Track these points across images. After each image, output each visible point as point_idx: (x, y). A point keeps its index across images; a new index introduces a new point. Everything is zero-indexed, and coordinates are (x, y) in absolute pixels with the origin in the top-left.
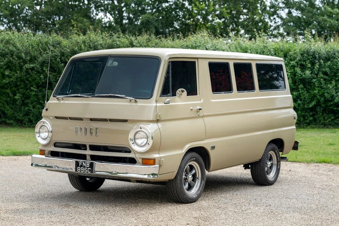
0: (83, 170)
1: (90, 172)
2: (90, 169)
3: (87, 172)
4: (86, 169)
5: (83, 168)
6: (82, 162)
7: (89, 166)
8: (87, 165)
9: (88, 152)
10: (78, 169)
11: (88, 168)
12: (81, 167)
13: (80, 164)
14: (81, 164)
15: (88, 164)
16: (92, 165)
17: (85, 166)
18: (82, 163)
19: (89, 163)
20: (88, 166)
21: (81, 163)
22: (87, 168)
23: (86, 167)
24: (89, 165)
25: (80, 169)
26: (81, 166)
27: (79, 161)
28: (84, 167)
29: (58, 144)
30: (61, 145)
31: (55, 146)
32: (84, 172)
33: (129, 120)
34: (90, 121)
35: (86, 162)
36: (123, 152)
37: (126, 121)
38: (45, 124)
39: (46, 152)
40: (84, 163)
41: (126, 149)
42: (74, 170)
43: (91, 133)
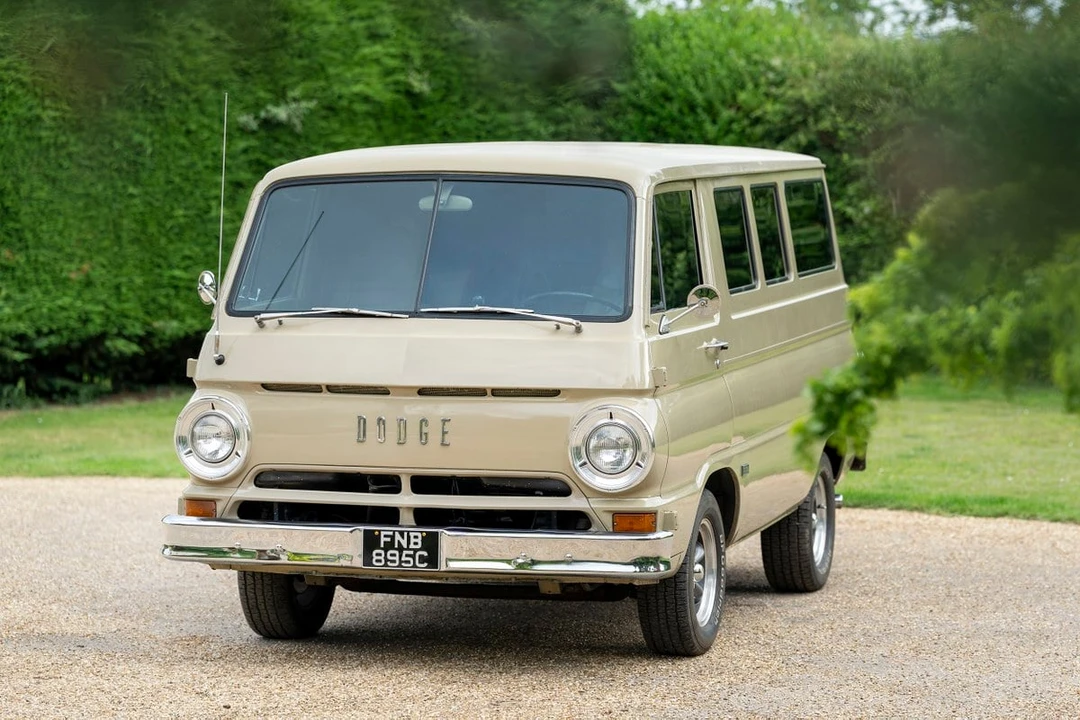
0: (397, 559)
1: (426, 565)
2: (425, 554)
3: (414, 566)
4: (407, 556)
5: (397, 553)
6: (391, 533)
7: (419, 546)
8: (413, 540)
9: (406, 500)
10: (375, 558)
11: (415, 551)
12: (386, 550)
13: (383, 539)
14: (389, 539)
15: (416, 537)
16: (431, 544)
17: (405, 546)
18: (393, 537)
19: (419, 535)
20: (416, 544)
21: (385, 536)
22: (412, 552)
23: (408, 549)
24: (419, 541)
25: (382, 558)
26: (389, 546)
27: (379, 531)
28: (401, 549)
29: (272, 478)
30: (286, 478)
31: (256, 485)
32: (400, 566)
33: (567, 390)
34: (419, 398)
35: (408, 532)
36: (539, 495)
37: (555, 393)
38: (217, 411)
39: (220, 507)
40: (398, 537)
41: (551, 485)
42: (358, 562)
43: (423, 437)
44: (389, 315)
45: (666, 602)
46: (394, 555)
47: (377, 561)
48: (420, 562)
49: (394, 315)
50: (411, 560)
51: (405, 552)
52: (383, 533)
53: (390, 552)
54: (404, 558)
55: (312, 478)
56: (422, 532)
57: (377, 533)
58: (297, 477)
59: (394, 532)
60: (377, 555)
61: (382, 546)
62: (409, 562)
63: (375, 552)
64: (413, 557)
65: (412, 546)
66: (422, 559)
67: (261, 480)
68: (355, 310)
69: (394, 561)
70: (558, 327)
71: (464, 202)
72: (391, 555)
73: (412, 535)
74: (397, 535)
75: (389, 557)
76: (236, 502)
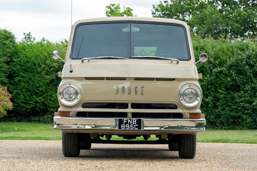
0: (129, 127)
2: (137, 125)
3: (134, 129)
4: (132, 126)
5: (129, 125)
6: (127, 120)
7: (135, 123)
8: (133, 121)
9: (130, 110)
10: (122, 127)
11: (134, 124)
12: (125, 124)
13: (124, 121)
14: (126, 121)
15: (134, 121)
16: (139, 123)
17: (131, 123)
18: (127, 121)
19: (135, 120)
20: (134, 122)
21: (125, 120)
22: (133, 125)
23: (132, 124)
24: (135, 121)
25: (124, 127)
26: (126, 123)
27: (123, 119)
28: (130, 124)
29: (87, 105)
30: (91, 105)
31: (82, 107)
32: (130, 129)
33: (177, 79)
34: (134, 81)
35: (132, 119)
36: (168, 109)
37: (173, 79)
38: (71, 86)
39: (71, 114)
40: (129, 121)
41: (172, 106)
42: (117, 128)
43: (136, 92)
44: (123, 58)
45: (190, 142)
46: (128, 126)
47: (123, 128)
48: (136, 128)
49: (124, 58)
50: (133, 127)
51: (131, 125)
52: (124, 120)
53: (126, 125)
54: (131, 127)
55: (100, 105)
56: (136, 119)
57: (122, 120)
58: (95, 105)
59: (128, 119)
60: (123, 126)
61: (124, 123)
62: (132, 128)
63: (122, 125)
64: (134, 126)
65: (133, 123)
66: (136, 127)
67: (84, 106)
68: (112, 57)
69: (128, 128)
70: (172, 62)
71: (138, 29)
72: (127, 126)
73: (133, 120)
74: (129, 120)
75: (126, 127)
76: (76, 112)
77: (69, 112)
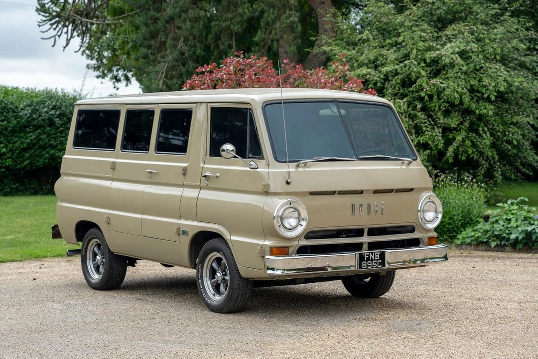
0: (371, 264)
1: (381, 266)
2: (381, 261)
3: (377, 267)
4: (374, 263)
5: (371, 262)
7: (378, 258)
8: (376, 256)
9: (365, 239)
10: (363, 265)
11: (377, 260)
13: (366, 257)
15: (377, 254)
16: (382, 256)
18: (369, 255)
21: (367, 255)
23: (375, 260)
24: (378, 256)
25: (366, 265)
26: (368, 259)
27: (364, 253)
28: (372, 260)
31: (306, 239)
32: (372, 267)
35: (375, 252)
37: (412, 190)
38: (292, 206)
39: (291, 250)
40: (371, 255)
42: (357, 268)
49: (352, 160)
52: (365, 254)
53: (368, 262)
56: (379, 252)
59: (369, 253)
61: (365, 260)
62: (375, 265)
63: (363, 263)
64: (376, 263)
65: (376, 258)
66: (380, 264)
67: (307, 236)
69: (370, 266)
70: (403, 163)
75: (368, 264)
76: (298, 247)
77: (288, 247)
